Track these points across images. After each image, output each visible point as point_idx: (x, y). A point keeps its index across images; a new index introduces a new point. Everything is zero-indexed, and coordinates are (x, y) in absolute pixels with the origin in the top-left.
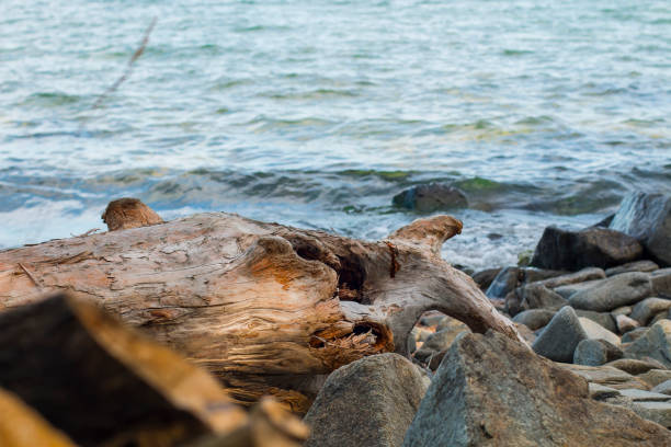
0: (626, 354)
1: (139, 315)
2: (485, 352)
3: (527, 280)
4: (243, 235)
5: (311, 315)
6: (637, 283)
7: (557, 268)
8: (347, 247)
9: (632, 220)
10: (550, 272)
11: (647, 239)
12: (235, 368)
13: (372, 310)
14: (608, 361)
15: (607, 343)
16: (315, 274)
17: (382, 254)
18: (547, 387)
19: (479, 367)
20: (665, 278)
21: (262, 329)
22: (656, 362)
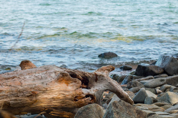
0: (158, 100)
1: (28, 93)
2: (119, 106)
3: (133, 79)
4: (57, 71)
5: (74, 93)
6: (162, 80)
7: (141, 76)
8: (84, 74)
9: (161, 63)
10: (139, 77)
11: (165, 68)
12: (54, 106)
13: (90, 91)
14: (154, 103)
15: (153, 98)
16: (75, 82)
17: (93, 76)
18: (135, 115)
19: (117, 110)
20: (169, 79)
21: (61, 96)
22: (166, 103)
